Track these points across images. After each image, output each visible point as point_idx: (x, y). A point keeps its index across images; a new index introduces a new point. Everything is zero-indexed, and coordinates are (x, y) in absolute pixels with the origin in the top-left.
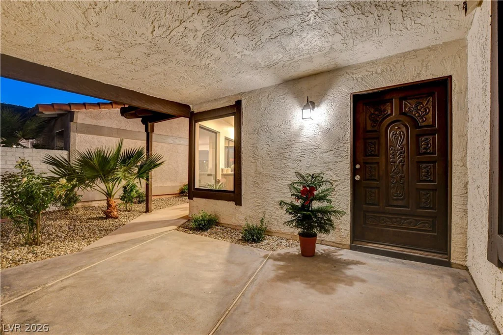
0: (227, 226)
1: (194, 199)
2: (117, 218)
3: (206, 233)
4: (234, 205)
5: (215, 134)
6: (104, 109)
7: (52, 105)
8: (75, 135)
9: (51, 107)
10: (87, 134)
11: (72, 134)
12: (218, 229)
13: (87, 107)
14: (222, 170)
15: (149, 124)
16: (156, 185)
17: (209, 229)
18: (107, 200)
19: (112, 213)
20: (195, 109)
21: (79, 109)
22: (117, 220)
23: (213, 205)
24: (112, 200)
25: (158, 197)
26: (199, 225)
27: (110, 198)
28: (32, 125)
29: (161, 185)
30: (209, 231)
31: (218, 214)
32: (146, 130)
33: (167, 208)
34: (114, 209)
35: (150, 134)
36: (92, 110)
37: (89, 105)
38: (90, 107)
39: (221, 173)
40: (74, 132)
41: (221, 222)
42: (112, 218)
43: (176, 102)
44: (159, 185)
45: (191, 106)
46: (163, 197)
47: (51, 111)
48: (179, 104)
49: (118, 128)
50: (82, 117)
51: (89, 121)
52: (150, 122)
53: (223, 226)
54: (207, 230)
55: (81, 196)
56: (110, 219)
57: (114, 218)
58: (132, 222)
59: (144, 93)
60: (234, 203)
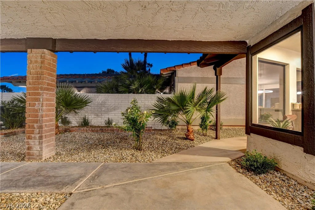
0: (291, 176)
1: (252, 134)
2: (193, 140)
3: (257, 178)
4: (302, 152)
5: (282, 67)
6: (193, 66)
7: (167, 69)
8: (178, 84)
9: (166, 70)
10: (184, 83)
11: (176, 84)
12: (276, 177)
13: (183, 66)
14: (293, 105)
15: (218, 69)
16: (230, 118)
17: (264, 173)
18: (187, 126)
19: (189, 136)
20: (251, 42)
21: (180, 68)
22: (192, 142)
23: (272, 145)
24: (190, 127)
25: (232, 127)
26: (251, 165)
27: (189, 125)
28: (161, 82)
29: (234, 118)
30: (262, 175)
31: (278, 158)
32: (216, 75)
33: (234, 138)
34: (191, 133)
35: (218, 77)
36: (187, 67)
37: (184, 65)
38: (185, 66)
39: (290, 108)
40: (177, 82)
41: (282, 168)
42: (189, 139)
43: (231, 41)
44: (232, 118)
45: (247, 41)
46: (236, 127)
47: (166, 72)
48: (234, 41)
49: (202, 77)
50: (181, 73)
51: (185, 75)
52: (218, 68)
53: (284, 175)
54: (260, 174)
55: (179, 122)
56: (188, 140)
57: (191, 140)
58: (201, 145)
59: (199, 40)
60: (303, 149)
